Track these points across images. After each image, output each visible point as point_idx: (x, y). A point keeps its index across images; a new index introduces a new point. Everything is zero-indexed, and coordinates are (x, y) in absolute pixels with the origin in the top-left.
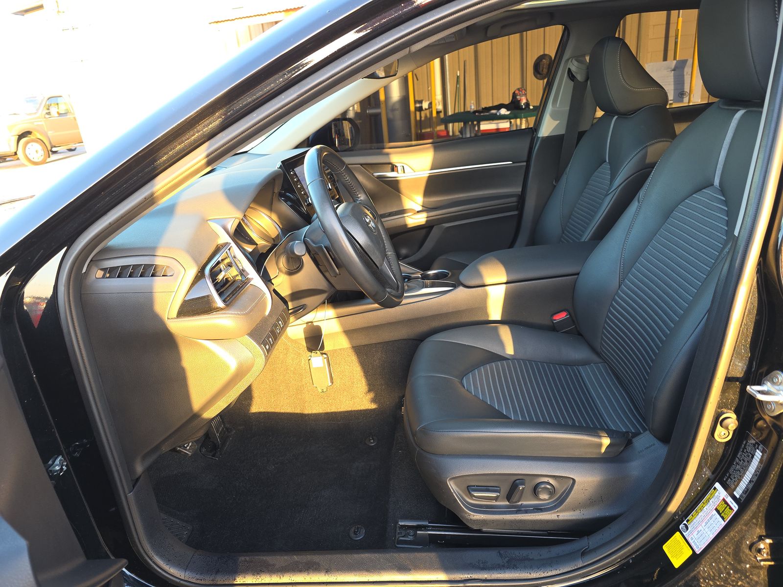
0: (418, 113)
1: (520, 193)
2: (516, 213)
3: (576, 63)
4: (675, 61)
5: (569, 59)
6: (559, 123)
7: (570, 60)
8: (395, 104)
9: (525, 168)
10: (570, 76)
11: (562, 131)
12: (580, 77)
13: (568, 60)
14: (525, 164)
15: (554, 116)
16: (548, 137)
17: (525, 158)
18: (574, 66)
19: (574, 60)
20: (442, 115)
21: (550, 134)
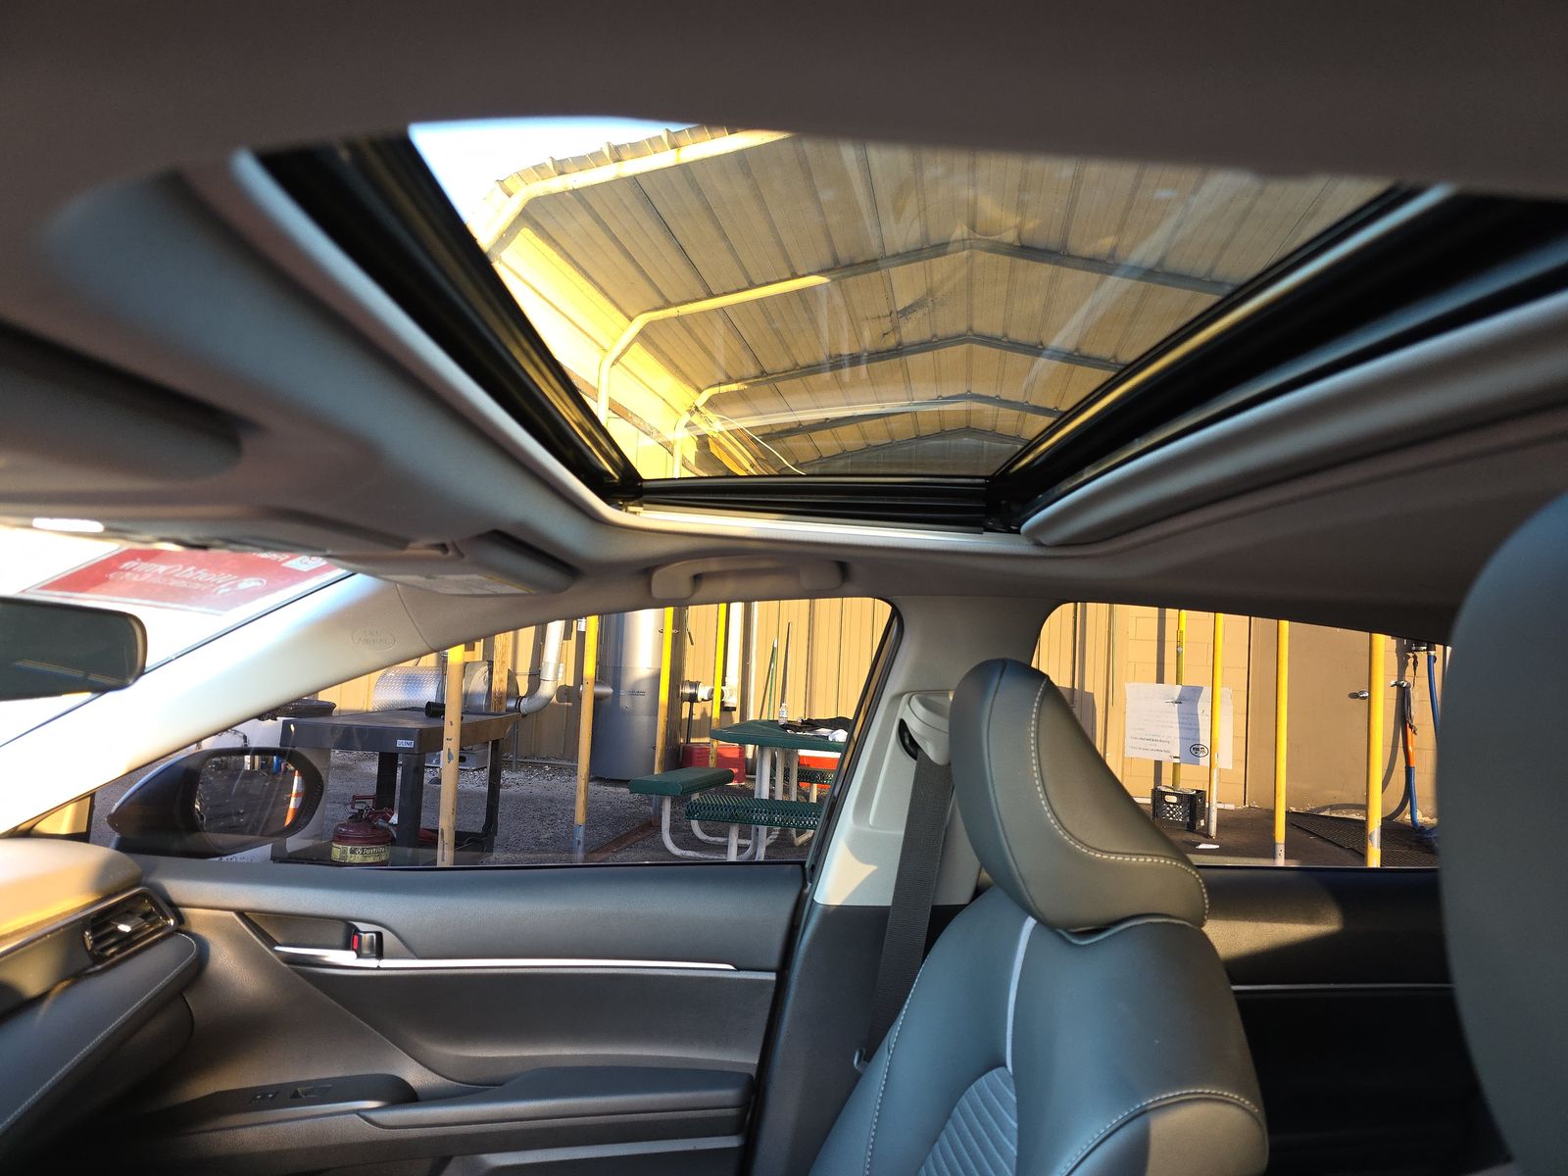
0: (686, 705)
1: (754, 1073)
2: (732, 1142)
3: (920, 709)
4: (1180, 687)
5: (904, 694)
6: (875, 872)
7: (905, 697)
8: (640, 680)
9: (771, 990)
10: (907, 741)
11: (884, 898)
12: (932, 751)
13: (899, 696)
14: (772, 977)
15: (861, 849)
16: (841, 911)
17: (774, 960)
18: (916, 719)
19: (915, 701)
20: (736, 716)
21: (846, 900)
